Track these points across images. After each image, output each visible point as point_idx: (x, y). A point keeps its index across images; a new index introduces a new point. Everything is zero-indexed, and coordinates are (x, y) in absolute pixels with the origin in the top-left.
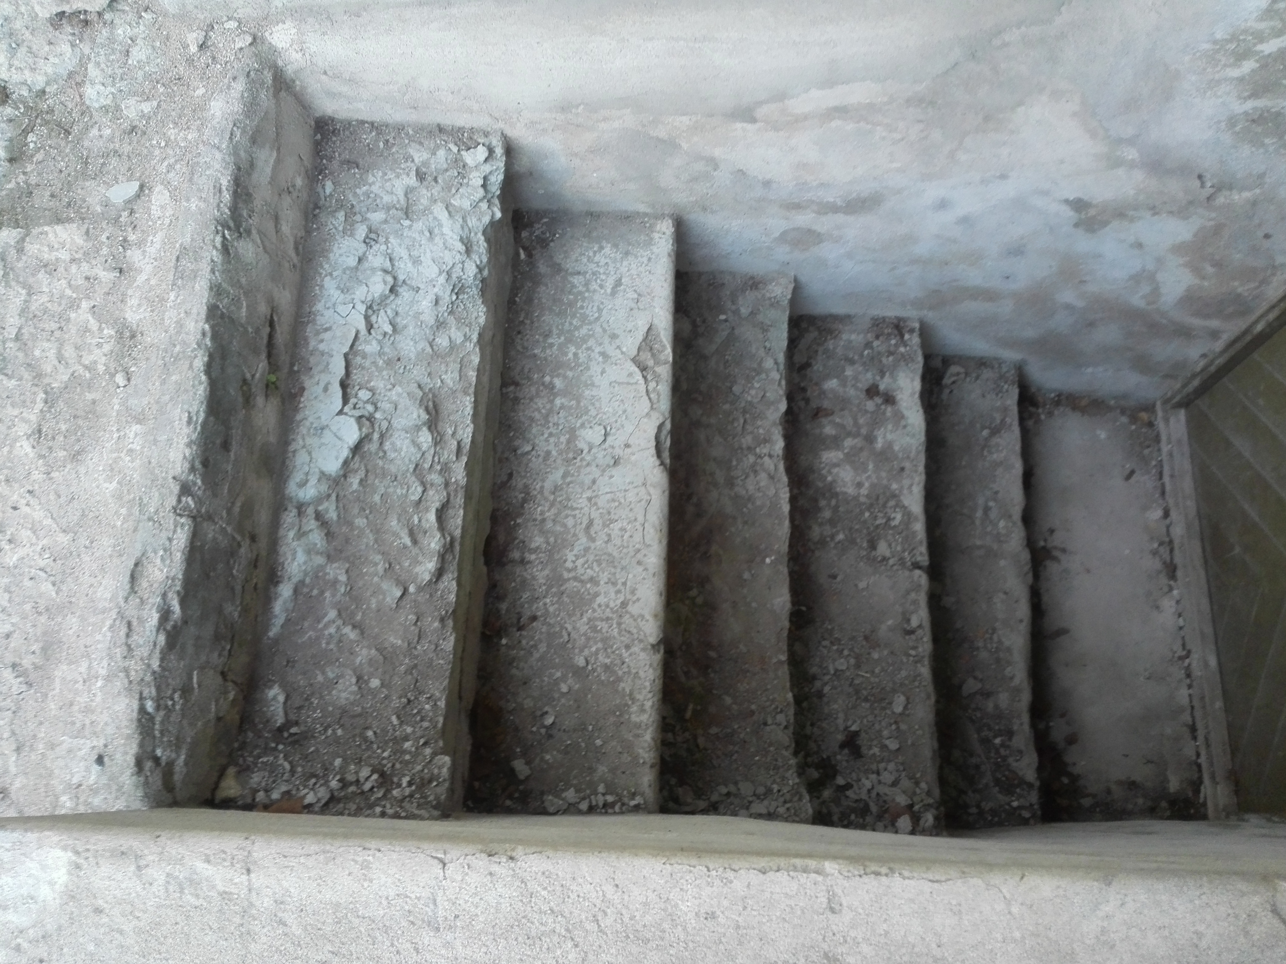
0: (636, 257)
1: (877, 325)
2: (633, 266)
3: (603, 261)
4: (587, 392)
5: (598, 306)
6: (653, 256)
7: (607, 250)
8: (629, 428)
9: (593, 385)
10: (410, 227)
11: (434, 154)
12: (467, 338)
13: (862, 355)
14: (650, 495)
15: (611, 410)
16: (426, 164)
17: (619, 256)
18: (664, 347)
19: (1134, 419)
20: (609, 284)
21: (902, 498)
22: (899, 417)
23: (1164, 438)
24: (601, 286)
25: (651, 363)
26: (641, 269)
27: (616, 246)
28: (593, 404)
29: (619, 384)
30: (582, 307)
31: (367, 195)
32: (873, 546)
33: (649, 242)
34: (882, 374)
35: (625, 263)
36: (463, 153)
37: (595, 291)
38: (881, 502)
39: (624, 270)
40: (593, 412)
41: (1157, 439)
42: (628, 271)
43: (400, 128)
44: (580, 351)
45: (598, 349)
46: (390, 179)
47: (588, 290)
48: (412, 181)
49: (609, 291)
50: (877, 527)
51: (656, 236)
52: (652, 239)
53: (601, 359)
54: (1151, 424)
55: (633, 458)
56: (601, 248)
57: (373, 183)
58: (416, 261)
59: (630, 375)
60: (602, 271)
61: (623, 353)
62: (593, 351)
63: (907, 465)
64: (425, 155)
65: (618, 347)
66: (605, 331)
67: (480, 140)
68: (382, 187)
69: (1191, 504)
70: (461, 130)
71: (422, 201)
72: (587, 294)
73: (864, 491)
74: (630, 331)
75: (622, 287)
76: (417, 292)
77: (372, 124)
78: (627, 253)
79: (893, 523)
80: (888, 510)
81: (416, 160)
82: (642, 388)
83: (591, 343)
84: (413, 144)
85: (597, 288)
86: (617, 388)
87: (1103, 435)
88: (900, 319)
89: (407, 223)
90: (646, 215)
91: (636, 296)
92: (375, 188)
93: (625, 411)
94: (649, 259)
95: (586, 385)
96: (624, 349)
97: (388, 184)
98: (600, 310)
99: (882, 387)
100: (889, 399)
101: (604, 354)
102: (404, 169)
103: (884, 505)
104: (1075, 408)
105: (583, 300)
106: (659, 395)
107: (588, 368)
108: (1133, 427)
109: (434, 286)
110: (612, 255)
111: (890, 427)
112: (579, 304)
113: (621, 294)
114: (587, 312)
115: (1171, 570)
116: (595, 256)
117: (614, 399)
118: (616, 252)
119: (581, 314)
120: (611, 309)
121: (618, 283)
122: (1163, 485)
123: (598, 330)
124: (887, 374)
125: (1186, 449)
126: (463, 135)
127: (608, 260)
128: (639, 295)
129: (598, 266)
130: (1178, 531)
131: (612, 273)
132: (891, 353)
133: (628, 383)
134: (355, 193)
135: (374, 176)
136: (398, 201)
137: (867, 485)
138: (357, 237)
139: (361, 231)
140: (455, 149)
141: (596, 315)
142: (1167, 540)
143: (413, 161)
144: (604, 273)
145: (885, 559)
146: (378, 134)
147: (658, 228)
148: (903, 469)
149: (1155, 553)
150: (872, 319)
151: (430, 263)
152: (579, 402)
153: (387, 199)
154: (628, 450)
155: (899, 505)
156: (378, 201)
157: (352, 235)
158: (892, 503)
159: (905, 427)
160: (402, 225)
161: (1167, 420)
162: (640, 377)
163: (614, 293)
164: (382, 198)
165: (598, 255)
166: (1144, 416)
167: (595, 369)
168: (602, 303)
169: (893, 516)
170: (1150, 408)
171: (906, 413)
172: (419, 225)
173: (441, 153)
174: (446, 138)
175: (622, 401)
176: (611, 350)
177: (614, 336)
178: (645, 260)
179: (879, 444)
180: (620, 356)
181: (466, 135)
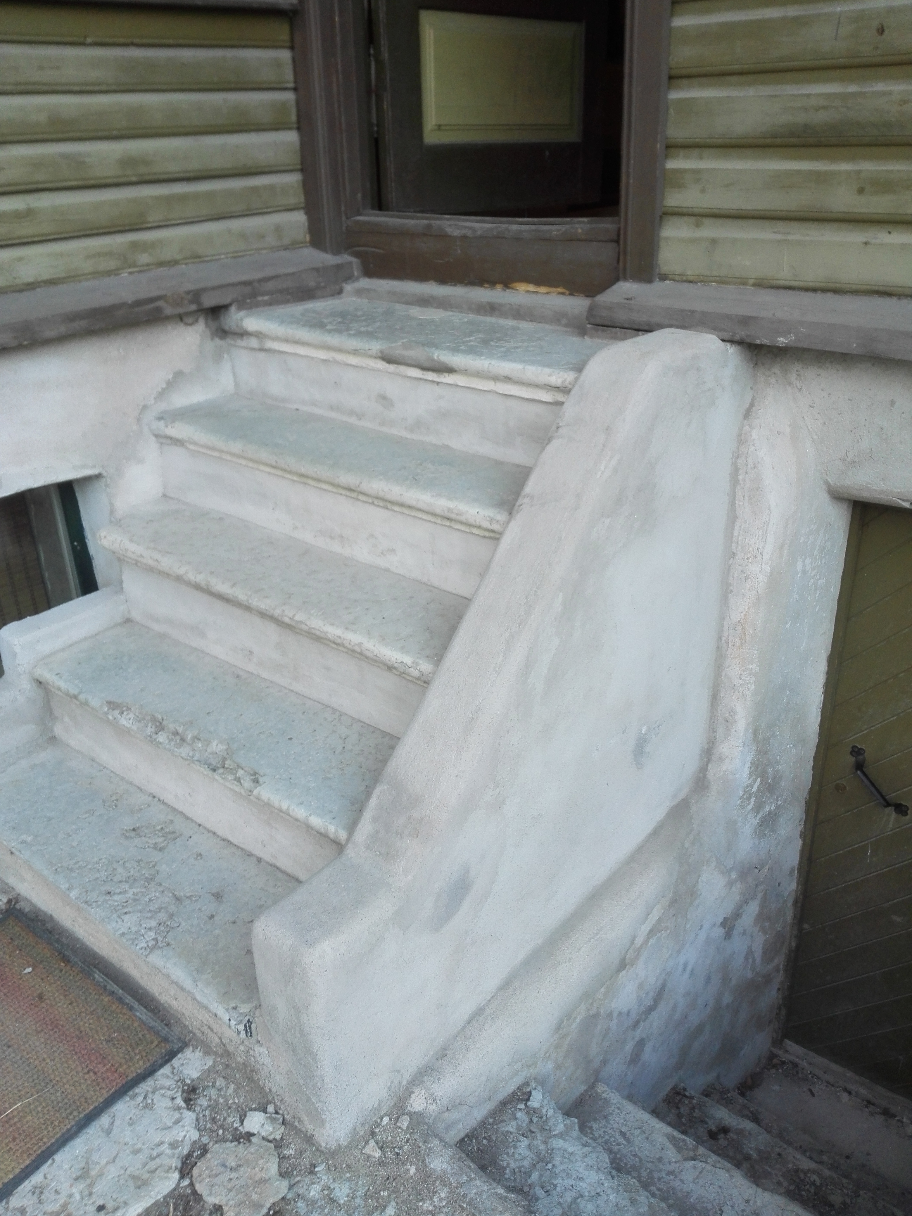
0: (611, 1114)
1: (670, 1102)
2: (617, 1119)
3: (601, 1132)
4: (692, 1200)
5: (632, 1155)
6: (618, 1105)
7: (595, 1126)
8: (735, 1192)
9: (688, 1193)
10: (554, 1166)
11: (516, 1119)
13: (684, 1125)
15: (714, 1195)
16: (518, 1128)
17: (604, 1122)
18: (684, 1140)
19: (774, 1066)
20: (621, 1140)
21: (801, 1167)
22: (740, 1132)
23: (797, 1060)
24: (618, 1144)
25: (691, 1154)
26: (622, 1116)
27: (595, 1120)
28: (703, 1202)
29: (697, 1178)
30: (626, 1164)
31: (514, 1172)
33: (607, 1102)
34: (703, 1122)
35: (612, 1122)
36: (529, 1103)
37: (619, 1150)
38: (798, 1180)
39: (615, 1125)
40: (710, 1206)
41: (795, 1065)
42: (618, 1124)
43: (483, 1124)
44: (658, 1185)
45: (663, 1174)
46: (514, 1153)
47: (616, 1154)
48: (525, 1142)
49: (625, 1142)
50: (816, 1194)
51: (605, 1095)
52: (605, 1099)
53: (672, 1177)
54: (783, 1063)
55: (759, 1204)
56: (591, 1128)
57: (508, 1164)
58: (582, 1179)
59: (695, 1167)
60: (607, 1137)
61: (675, 1162)
62: (662, 1178)
63: (778, 1150)
64: (514, 1123)
65: (670, 1162)
66: (652, 1162)
67: (528, 1090)
68: (516, 1160)
69: (849, 1074)
70: (514, 1093)
71: (540, 1148)
72: (618, 1156)
73: (785, 1184)
74: (662, 1149)
75: (628, 1134)
77: (467, 1136)
78: (605, 1117)
79: (818, 1183)
80: (807, 1180)
81: (512, 1130)
82: (709, 1167)
83: (656, 1175)
84: (499, 1126)
85: (618, 1147)
86: (700, 1182)
87: (776, 1087)
88: (674, 1088)
89: (550, 1166)
90: (586, 1091)
91: (639, 1131)
92: (513, 1165)
93: (720, 1187)
94: (618, 1108)
95: (687, 1196)
96: (674, 1160)
97: (516, 1156)
98: (635, 1155)
99: (714, 1128)
100: (725, 1130)
101: (670, 1173)
102: (513, 1141)
103: (802, 1181)
104: (751, 1088)
105: (620, 1159)
106: (719, 1162)
107: (674, 1189)
108: (780, 1071)
109: (602, 1184)
110: (601, 1125)
111: (746, 1142)
112: (622, 1164)
113: (632, 1137)
114: (632, 1163)
115: (887, 1113)
116: (593, 1135)
117: (707, 1188)
118: (600, 1122)
119: (630, 1167)
120: (639, 1149)
121: (623, 1134)
122: (827, 1082)
123: (649, 1165)
124: (707, 1119)
125: (812, 1054)
126: (518, 1095)
127: (603, 1130)
128: (640, 1128)
129: (603, 1137)
130: (863, 1091)
131: (613, 1133)
132: (693, 1108)
133: (701, 1172)
134: (506, 1179)
135: (503, 1161)
136: (532, 1159)
137: (781, 1179)
138: (541, 1197)
139: (539, 1192)
140: (522, 1106)
141: (637, 1159)
142: (865, 1103)
143: (511, 1133)
144: (610, 1137)
145: (844, 1203)
146: (477, 1138)
147: (599, 1091)
148: (779, 1154)
149: (872, 1114)
150: (664, 1101)
151: (586, 1173)
152: (696, 1210)
153: (526, 1163)
154: (751, 1202)
155: (806, 1173)
156: (523, 1170)
157: (537, 1199)
158: (802, 1176)
159: (750, 1134)
160: (549, 1169)
161: (787, 1051)
162: (701, 1164)
163: (628, 1140)
164: (523, 1166)
165: (594, 1133)
166: (775, 1061)
167: (677, 1184)
168: (631, 1151)
169: (812, 1179)
170: (772, 1056)
171: (741, 1127)
172: (557, 1160)
173: (519, 1115)
174: (511, 1106)
175: (711, 1184)
176: (671, 1168)
177: (660, 1159)
178: (617, 1111)
179: (755, 1155)
180: (677, 1165)
181: (519, 1094)
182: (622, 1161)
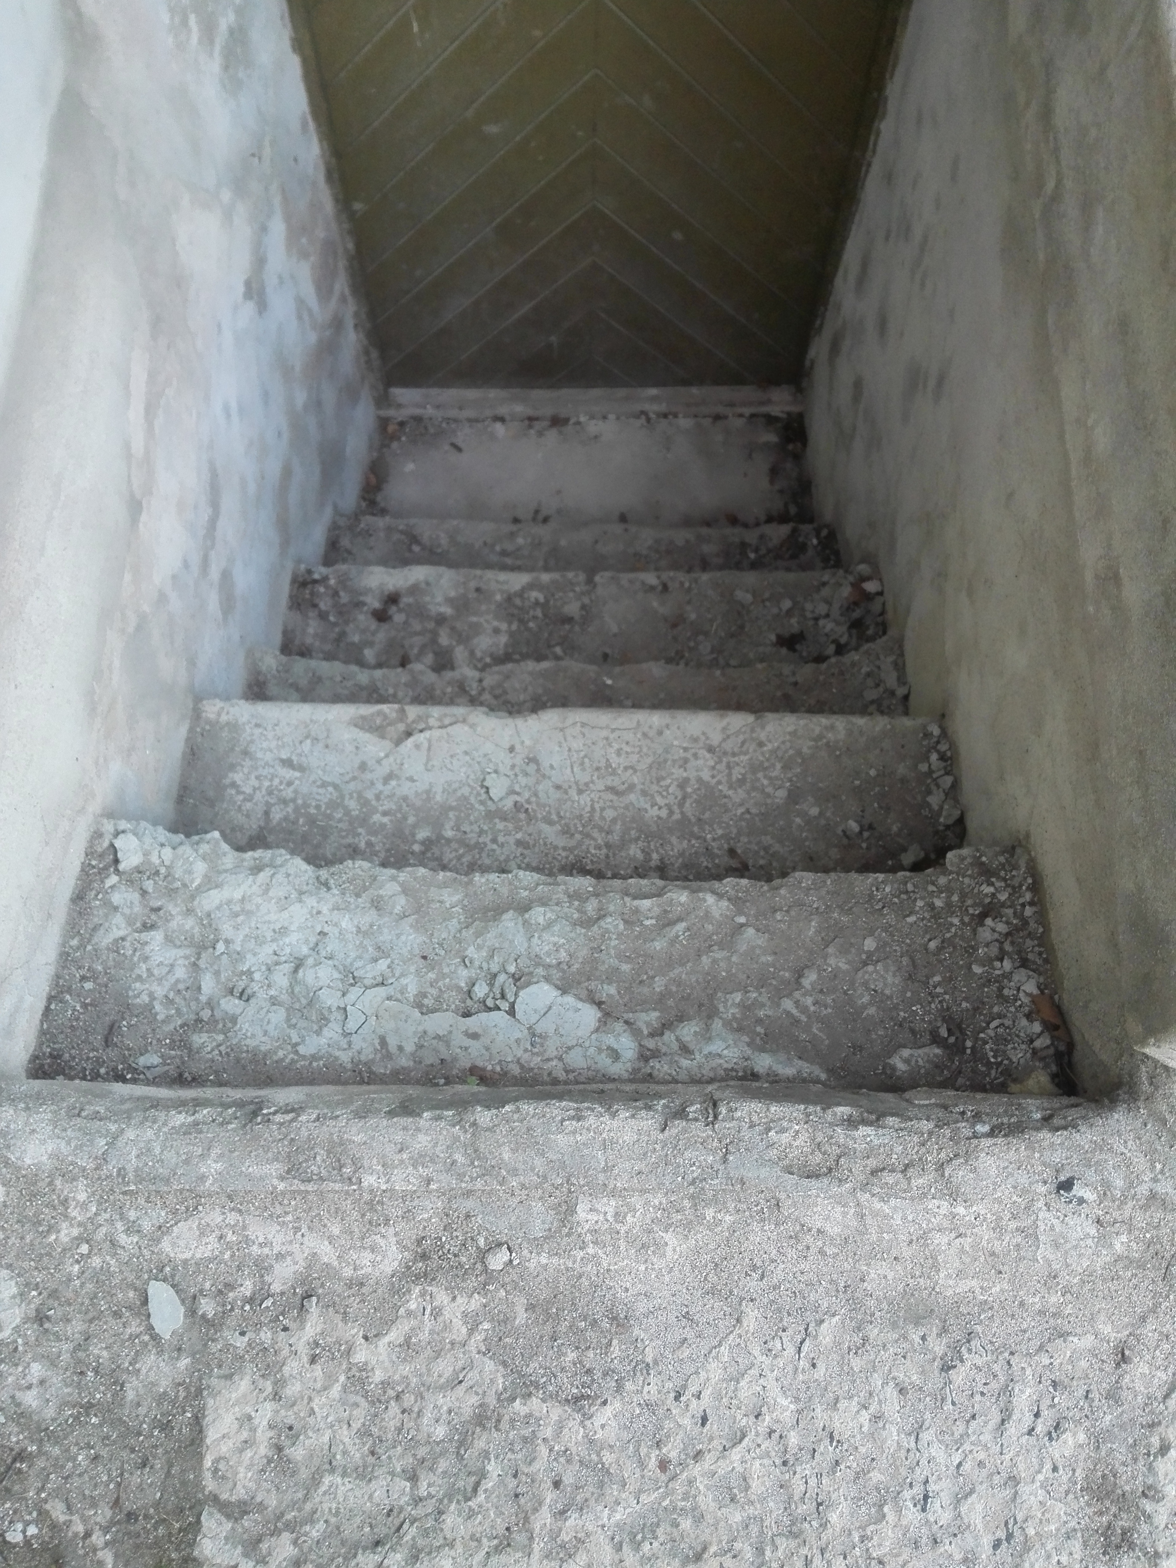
0: (252, 741)
1: (299, 604)
2: (265, 745)
3: (254, 782)
4: (438, 798)
5: (318, 787)
6: (254, 721)
7: (237, 777)
8: (489, 747)
9: (428, 792)
10: (227, 942)
11: (116, 909)
12: (394, 878)
13: (335, 624)
14: (575, 724)
15: (463, 770)
16: (130, 922)
17: (248, 763)
18: (379, 713)
19: (394, 437)
20: (289, 774)
21: (512, 591)
22: (414, 589)
23: (417, 412)
24: (290, 784)
25: (401, 727)
26: (270, 735)
27: (232, 767)
28: (455, 791)
29: (429, 759)
30: (318, 807)
31: (169, 1002)
32: (570, 620)
33: (234, 727)
34: (359, 605)
35: (259, 755)
36: (121, 867)
37: (296, 792)
38: (516, 612)
39: (269, 757)
40: (466, 791)
41: (418, 419)
42: (271, 751)
43: (65, 958)
44: (380, 808)
45: (379, 786)
46: (148, 970)
47: (294, 800)
48: (156, 937)
49: (297, 774)
50: (545, 615)
51: (224, 718)
52: (228, 724)
53: (393, 783)
54: (402, 424)
55: (528, 743)
56: (234, 785)
57: (151, 995)
58: (283, 931)
59: (417, 747)
60: (267, 784)
61: (387, 756)
62: (381, 792)
63: (473, 585)
64: (118, 919)
65: (379, 762)
66: (354, 778)
67: (106, 844)
68: (160, 980)
69: (493, 393)
70: (85, 869)
71: (187, 927)
72: (300, 802)
73: (504, 626)
74: (357, 748)
75: (294, 758)
76: (325, 934)
77: (50, 999)
78: (246, 753)
79: (541, 599)
80: (527, 603)
81: (121, 933)
82: (436, 733)
83: (370, 795)
84: (95, 940)
85: (291, 789)
86: (435, 763)
87: (410, 467)
88: (294, 580)
89: (221, 947)
90: (191, 730)
91: (308, 741)
92: (160, 991)
93: (466, 753)
94: (257, 725)
95: (429, 799)
96: (382, 755)
97: (156, 972)
98: (324, 785)
99: (377, 605)
100: (393, 599)
101: (387, 779)
102: (135, 950)
103: (521, 609)
104: (378, 488)
105: (306, 805)
106: (445, 715)
107: (405, 799)
108: (403, 439)
109: (319, 912)
110: (246, 770)
111: (427, 599)
112: (313, 811)
113: (303, 759)
114: (326, 800)
115: (557, 422)
116: (244, 793)
117: (449, 766)
118: (242, 766)
119: (327, 808)
120: (324, 771)
121: (288, 763)
122: (470, 420)
123: (352, 786)
124: (362, 598)
125: (434, 391)
126: (94, 867)
127: (253, 777)
128: (307, 737)
129: (259, 788)
130: (519, 409)
131: (272, 770)
132: (336, 594)
133: (429, 749)
134: (163, 1021)
135: (138, 996)
136: (186, 957)
137: (496, 623)
138: (238, 1011)
139: (230, 1005)
140: (113, 879)
141: (330, 789)
142: (527, 422)
143: (123, 939)
144: (271, 780)
145: (583, 607)
146: (69, 991)
147: (212, 716)
148: (478, 590)
149: (540, 434)
150: (290, 608)
151: (285, 915)
152: (451, 808)
153: (181, 973)
154: (518, 747)
155: (521, 594)
156: (181, 986)
157: (234, 1019)
158: (518, 601)
159: (428, 584)
160: (222, 953)
161: (400, 406)
162: (422, 735)
163: (301, 768)
164: (178, 981)
165: (244, 789)
166: (391, 428)
167: (406, 789)
168: (314, 782)
169: (533, 600)
170: (383, 423)
171: (412, 581)
172: (227, 930)
173: (116, 898)
174: (93, 893)
175: (452, 756)
176: (384, 770)
177: (363, 767)
178: (257, 731)
179: (447, 610)
180: (391, 759)
181: (94, 863)
182: (309, 806)
